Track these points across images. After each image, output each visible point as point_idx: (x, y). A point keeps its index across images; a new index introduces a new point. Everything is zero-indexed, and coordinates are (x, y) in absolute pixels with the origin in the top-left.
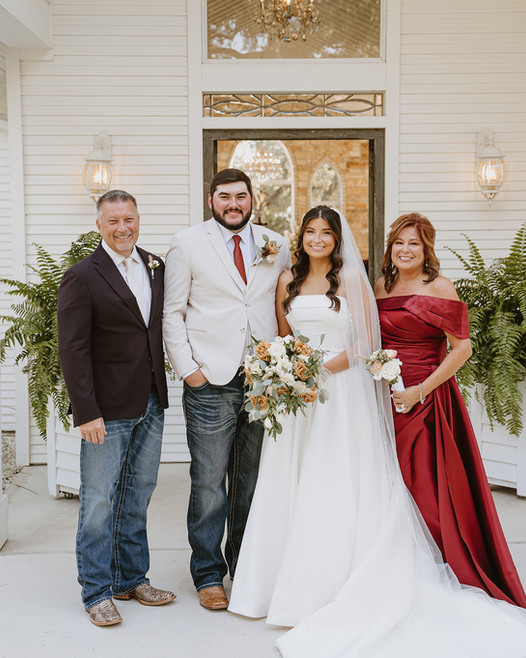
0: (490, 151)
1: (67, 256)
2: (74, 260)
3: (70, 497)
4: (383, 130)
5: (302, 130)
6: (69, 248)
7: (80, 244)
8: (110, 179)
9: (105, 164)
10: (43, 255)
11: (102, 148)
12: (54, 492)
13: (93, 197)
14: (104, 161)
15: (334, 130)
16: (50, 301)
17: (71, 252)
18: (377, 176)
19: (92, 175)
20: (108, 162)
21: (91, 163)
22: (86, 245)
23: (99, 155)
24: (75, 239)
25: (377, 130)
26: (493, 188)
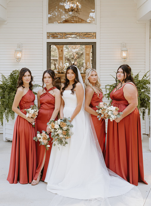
0: (124, 49)
1: (9, 76)
2: (11, 77)
3: (9, 141)
4: (96, 42)
5: (74, 43)
6: (10, 74)
7: (13, 73)
8: (21, 55)
9: (20, 52)
10: (3, 76)
11: (19, 47)
12: (5, 140)
13: (17, 61)
14: (20, 51)
15: (82, 42)
16: (5, 88)
17: (10, 75)
18: (94, 55)
19: (17, 54)
20: (21, 51)
21: (16, 51)
22: (14, 73)
23: (18, 49)
24: (11, 72)
25: (94, 42)
26: (125, 59)
